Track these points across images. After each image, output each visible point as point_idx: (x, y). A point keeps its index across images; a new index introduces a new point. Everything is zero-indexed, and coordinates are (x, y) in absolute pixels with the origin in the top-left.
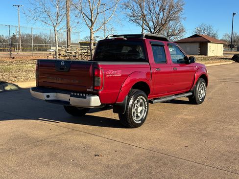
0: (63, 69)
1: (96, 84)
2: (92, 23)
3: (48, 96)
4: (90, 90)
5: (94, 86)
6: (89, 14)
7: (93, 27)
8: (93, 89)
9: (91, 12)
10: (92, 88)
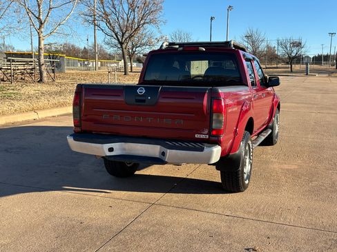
0: (144, 101)
1: (214, 126)
2: (41, 23)
3: (111, 150)
4: (202, 136)
5: (211, 129)
6: (35, 9)
7: (42, 30)
8: (209, 134)
9: (39, 6)
10: (206, 132)
